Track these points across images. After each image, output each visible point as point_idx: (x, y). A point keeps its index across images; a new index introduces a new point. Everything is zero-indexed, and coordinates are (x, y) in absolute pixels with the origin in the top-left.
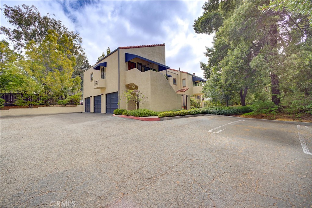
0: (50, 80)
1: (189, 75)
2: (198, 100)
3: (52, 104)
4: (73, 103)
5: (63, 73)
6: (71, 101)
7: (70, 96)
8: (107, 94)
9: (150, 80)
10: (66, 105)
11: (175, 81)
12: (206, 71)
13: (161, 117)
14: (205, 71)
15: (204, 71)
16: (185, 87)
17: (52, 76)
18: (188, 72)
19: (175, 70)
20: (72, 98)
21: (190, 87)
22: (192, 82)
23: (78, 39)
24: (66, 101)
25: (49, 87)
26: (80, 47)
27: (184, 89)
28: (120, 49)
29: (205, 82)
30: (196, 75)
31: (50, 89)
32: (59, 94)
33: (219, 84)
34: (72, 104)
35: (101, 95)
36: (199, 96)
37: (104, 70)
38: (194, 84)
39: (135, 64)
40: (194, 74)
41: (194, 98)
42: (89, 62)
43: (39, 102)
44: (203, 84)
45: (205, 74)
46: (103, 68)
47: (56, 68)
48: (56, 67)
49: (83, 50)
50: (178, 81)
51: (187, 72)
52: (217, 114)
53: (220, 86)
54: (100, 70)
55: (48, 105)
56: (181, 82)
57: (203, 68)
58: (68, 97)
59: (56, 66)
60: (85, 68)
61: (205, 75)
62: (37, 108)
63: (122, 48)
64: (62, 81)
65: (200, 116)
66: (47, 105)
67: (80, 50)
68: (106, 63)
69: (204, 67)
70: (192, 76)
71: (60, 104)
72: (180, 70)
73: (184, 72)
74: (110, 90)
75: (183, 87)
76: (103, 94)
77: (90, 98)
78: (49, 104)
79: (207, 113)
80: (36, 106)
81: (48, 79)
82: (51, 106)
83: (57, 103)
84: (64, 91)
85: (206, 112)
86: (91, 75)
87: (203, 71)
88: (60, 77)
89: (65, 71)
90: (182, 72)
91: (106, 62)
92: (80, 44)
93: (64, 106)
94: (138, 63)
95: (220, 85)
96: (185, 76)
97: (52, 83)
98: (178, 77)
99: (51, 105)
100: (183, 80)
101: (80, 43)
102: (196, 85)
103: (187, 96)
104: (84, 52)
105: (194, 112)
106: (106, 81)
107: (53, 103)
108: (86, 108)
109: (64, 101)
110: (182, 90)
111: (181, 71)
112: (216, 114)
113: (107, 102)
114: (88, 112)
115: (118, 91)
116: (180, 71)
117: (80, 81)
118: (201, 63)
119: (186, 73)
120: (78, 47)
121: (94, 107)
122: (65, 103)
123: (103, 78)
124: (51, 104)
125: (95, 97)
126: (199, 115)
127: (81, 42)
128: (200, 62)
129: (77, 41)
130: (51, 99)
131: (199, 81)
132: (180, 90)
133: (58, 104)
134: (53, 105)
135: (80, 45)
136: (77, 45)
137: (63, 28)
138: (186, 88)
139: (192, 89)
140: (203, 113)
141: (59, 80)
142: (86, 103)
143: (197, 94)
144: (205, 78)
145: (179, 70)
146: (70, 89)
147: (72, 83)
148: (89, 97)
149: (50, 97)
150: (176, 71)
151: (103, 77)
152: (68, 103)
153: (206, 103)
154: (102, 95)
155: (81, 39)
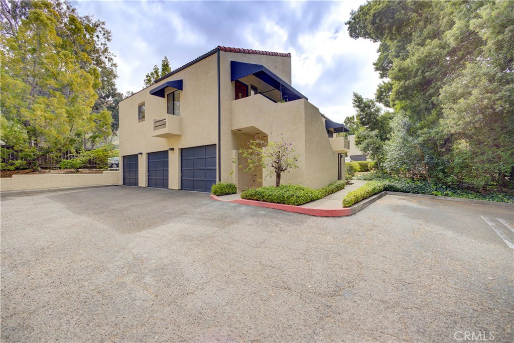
0: (42, 116)
3: (46, 168)
4: (95, 165)
5: (73, 102)
6: (90, 162)
7: (87, 152)
8: (182, 150)
9: (304, 121)
10: (79, 170)
12: (362, 111)
15: (359, 110)
17: (48, 106)
20: (92, 155)
23: (103, 32)
24: (78, 161)
25: (40, 131)
26: (106, 50)
28: (221, 51)
31: (42, 133)
32: (63, 146)
33: (423, 134)
34: (92, 168)
35: (167, 151)
37: (176, 96)
39: (247, 87)
42: (116, 87)
43: (13, 164)
46: (173, 92)
47: (57, 90)
48: (57, 86)
49: (113, 57)
54: (164, 97)
55: (38, 171)
57: (357, 104)
58: (84, 153)
59: (56, 84)
60: (108, 98)
62: (10, 176)
63: (225, 50)
64: (71, 117)
66: (34, 171)
67: (106, 57)
68: (181, 82)
69: (359, 102)
71: (66, 168)
74: (191, 140)
76: (172, 149)
77: (136, 156)
78: (39, 168)
79: (389, 191)
80: (6, 173)
81: (39, 113)
82: (44, 173)
83: (58, 165)
84: (75, 140)
85: (387, 188)
86: (140, 107)
88: (66, 110)
89: (78, 97)
91: (182, 80)
92: (106, 44)
93: (74, 173)
94: (252, 87)
97: (48, 120)
99: (44, 171)
101: (107, 42)
104: (114, 63)
106: (181, 121)
107: (48, 165)
108: (127, 176)
109: (75, 162)
112: (409, 192)
113: (183, 165)
114: (130, 184)
115: (217, 143)
117: (111, 120)
120: (103, 49)
121: (147, 175)
122: (78, 166)
123: (174, 114)
124: (43, 168)
125: (149, 154)
127: (108, 40)
128: (354, 93)
129: (101, 36)
130: (44, 156)
133: (60, 168)
134: (48, 171)
135: (106, 46)
136: (100, 46)
141: (65, 115)
142: (125, 167)
146: (87, 136)
147: (93, 124)
148: (137, 153)
149: (41, 153)
151: (172, 110)
152: (82, 165)
154: (170, 152)
155: (108, 33)
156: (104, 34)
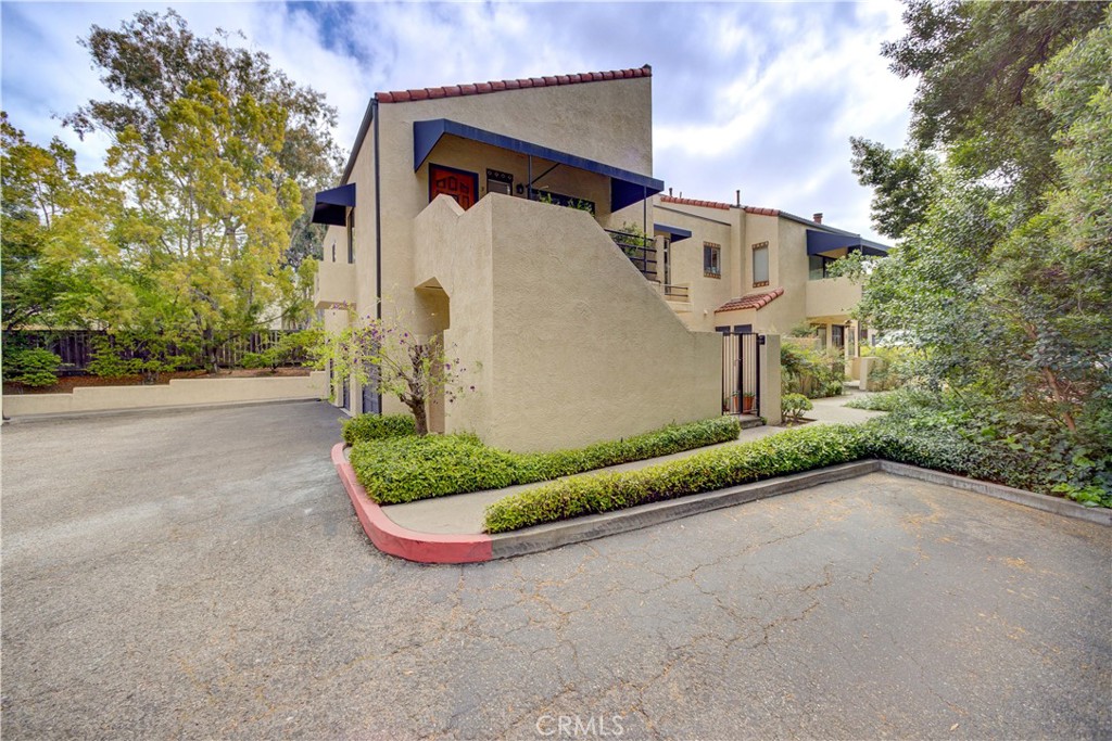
1: (790, 224)
2: (837, 352)
3: (226, 367)
6: (292, 356)
11: (711, 256)
12: (887, 191)
13: (507, 530)
14: (884, 190)
15: (878, 191)
16: (766, 283)
18: (784, 210)
19: (715, 206)
21: (789, 286)
22: (806, 258)
23: (322, 112)
24: (273, 353)
27: (761, 296)
28: (380, 105)
29: (880, 252)
30: (825, 222)
34: (296, 365)
36: (842, 328)
38: (812, 267)
39: (475, 177)
40: (818, 217)
41: (811, 340)
43: (173, 362)
44: (869, 266)
45: (884, 206)
50: (730, 261)
51: (776, 208)
52: (978, 478)
53: (1019, 276)
54: (343, 224)
56: (743, 260)
57: (869, 172)
58: (283, 339)
61: (881, 213)
62: (167, 383)
63: (394, 98)
65: (839, 478)
66: (210, 373)
67: (334, 158)
68: (354, 188)
69: (875, 165)
70: (804, 229)
71: (252, 367)
72: (743, 204)
73: (762, 212)
75: (756, 285)
79: (891, 459)
80: (161, 378)
83: (241, 362)
85: (883, 448)
87: (870, 193)
90: (753, 211)
92: (329, 133)
94: (491, 175)
95: (1024, 264)
96: (768, 231)
98: (729, 237)
100: (756, 248)
102: (825, 274)
103: (760, 340)
105: (796, 460)
110: (746, 302)
111: (745, 209)
112: (963, 473)
116: (738, 206)
118: (858, 145)
119: (771, 213)
120: (324, 144)
124: (222, 367)
126: (833, 470)
128: (853, 141)
129: (320, 120)
131: (844, 250)
132: (739, 298)
134: (227, 372)
135: (329, 137)
136: (320, 138)
137: (277, 81)
138: (769, 290)
139: (802, 293)
140: (861, 458)
143: (831, 318)
144: (882, 231)
145: (735, 204)
150: (723, 207)
151: (350, 252)
153: (880, 363)
155: (331, 111)
156: (325, 115)
